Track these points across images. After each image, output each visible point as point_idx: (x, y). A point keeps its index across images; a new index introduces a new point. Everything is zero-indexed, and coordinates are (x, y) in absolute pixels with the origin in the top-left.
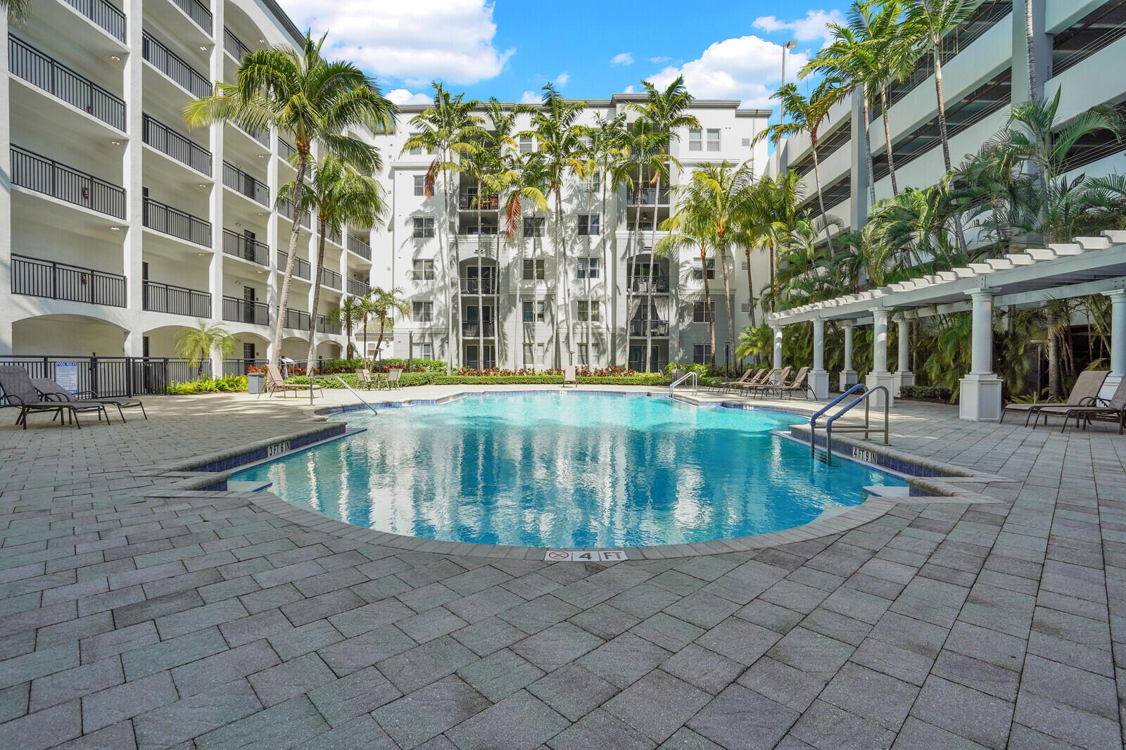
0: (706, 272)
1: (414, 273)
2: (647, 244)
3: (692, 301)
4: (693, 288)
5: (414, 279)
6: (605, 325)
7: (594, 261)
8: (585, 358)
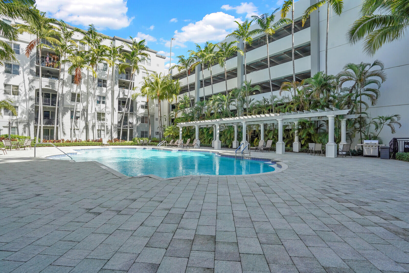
0: (146, 107)
1: (5, 91)
2: (126, 94)
3: (140, 116)
4: (141, 112)
5: (4, 94)
6: (108, 123)
7: (104, 98)
8: (100, 135)
